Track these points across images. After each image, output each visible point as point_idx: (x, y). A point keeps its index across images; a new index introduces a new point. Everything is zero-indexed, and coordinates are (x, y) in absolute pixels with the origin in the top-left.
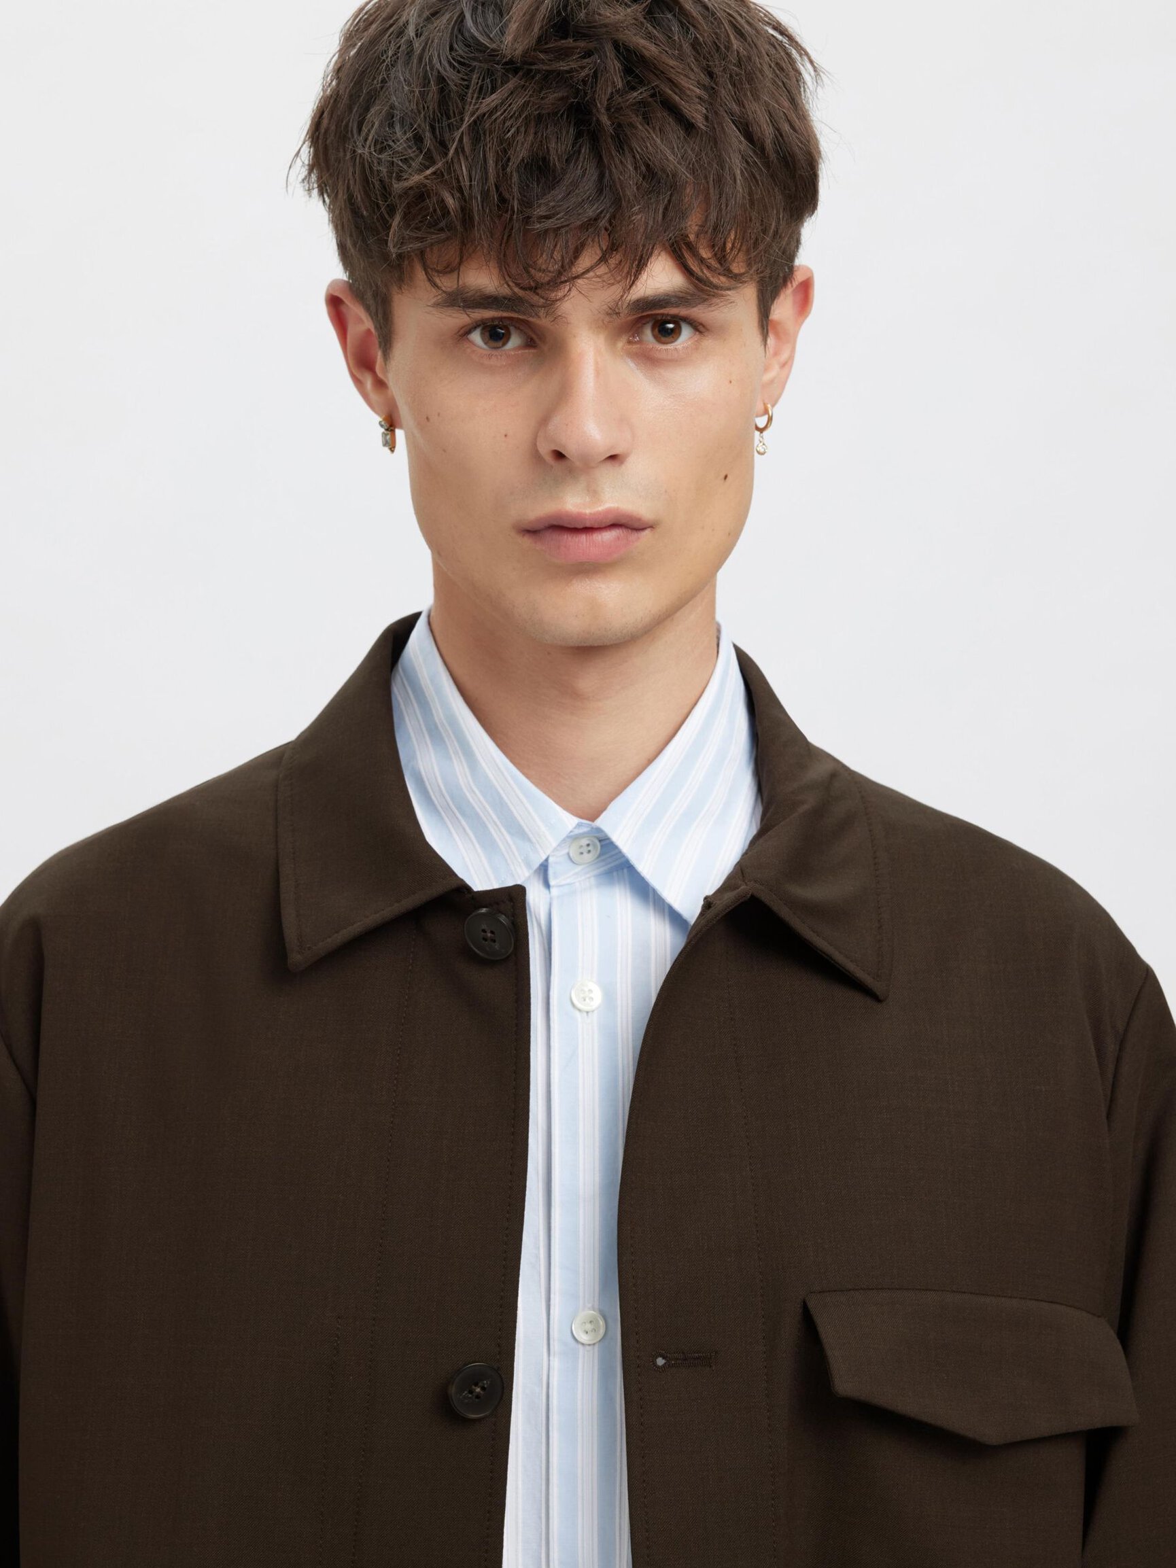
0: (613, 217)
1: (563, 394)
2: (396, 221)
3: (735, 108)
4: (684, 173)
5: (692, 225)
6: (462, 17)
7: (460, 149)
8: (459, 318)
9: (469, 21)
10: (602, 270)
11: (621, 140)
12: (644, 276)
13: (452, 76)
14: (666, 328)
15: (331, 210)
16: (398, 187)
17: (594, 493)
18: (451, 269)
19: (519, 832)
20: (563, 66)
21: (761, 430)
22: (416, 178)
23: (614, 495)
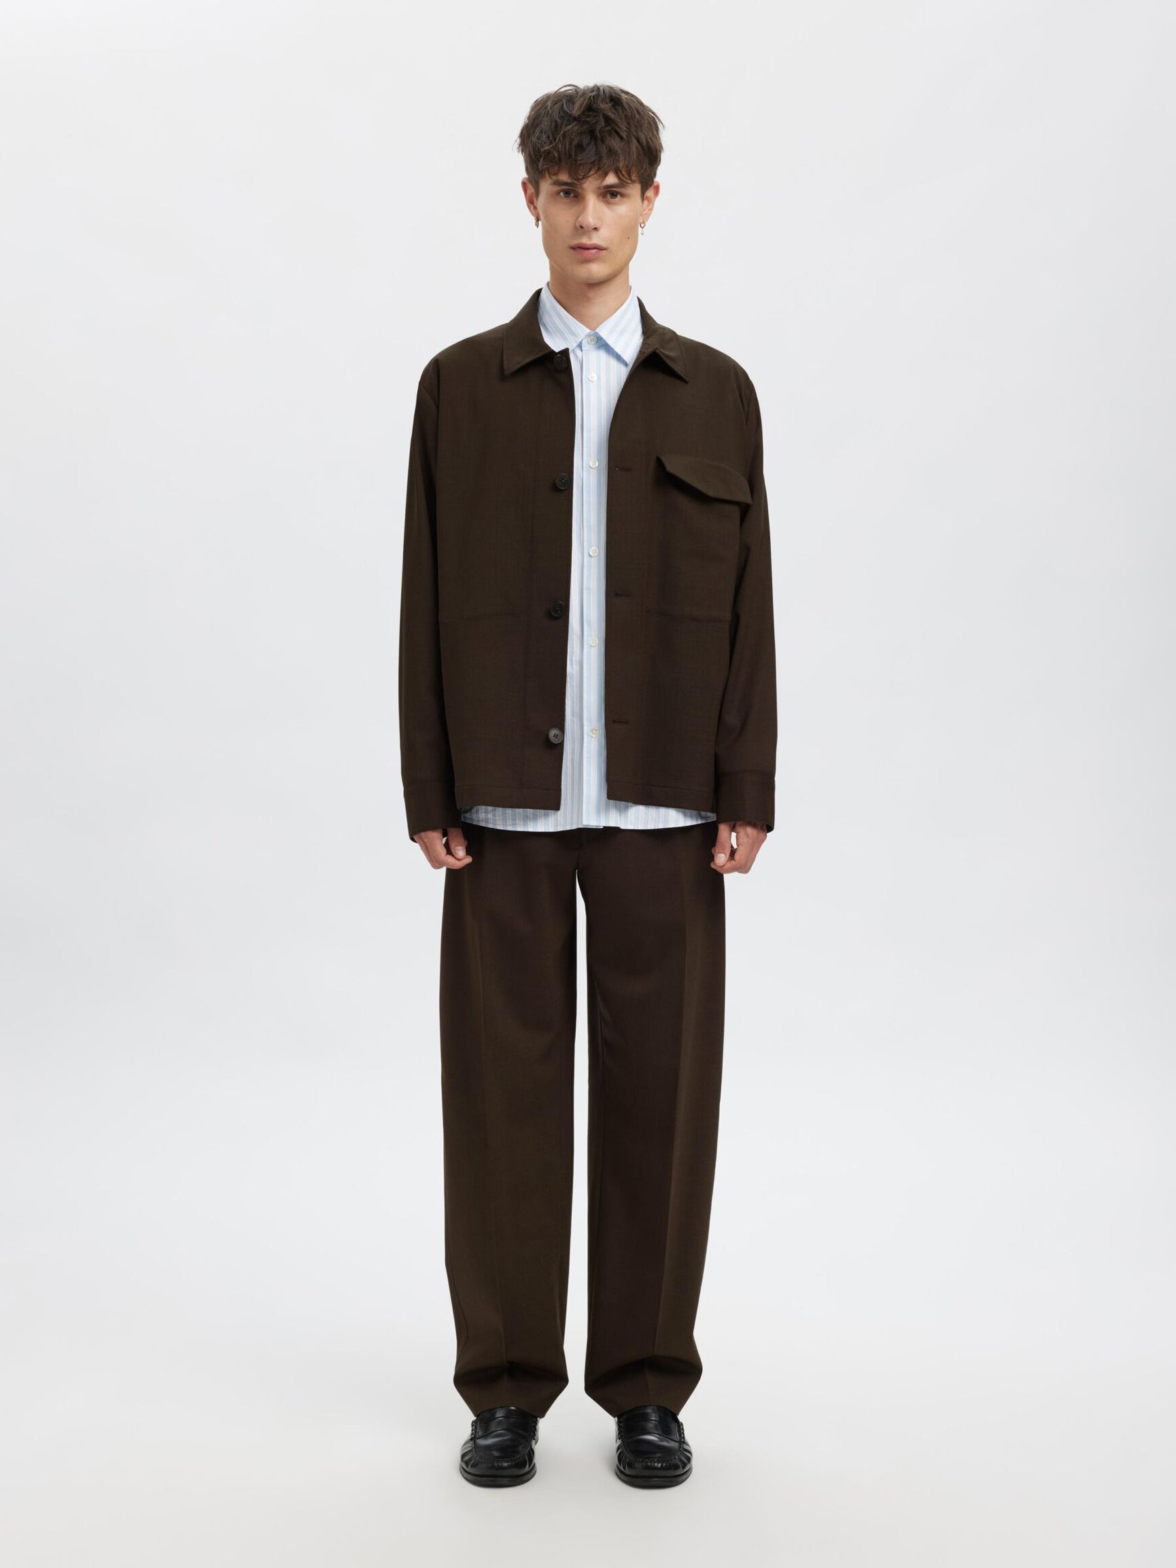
0: (599, 161)
1: (584, 209)
2: (541, 161)
3: (636, 134)
4: (619, 151)
5: (621, 165)
6: (563, 105)
7: (559, 140)
8: (557, 188)
9: (565, 106)
10: (595, 175)
11: (603, 141)
12: (607, 178)
13: (559, 121)
14: (614, 195)
15: (524, 157)
16: (542, 150)
17: (590, 238)
18: (556, 174)
19: (573, 334)
20: (588, 119)
21: (642, 228)
22: (547, 148)
23: (596, 239)
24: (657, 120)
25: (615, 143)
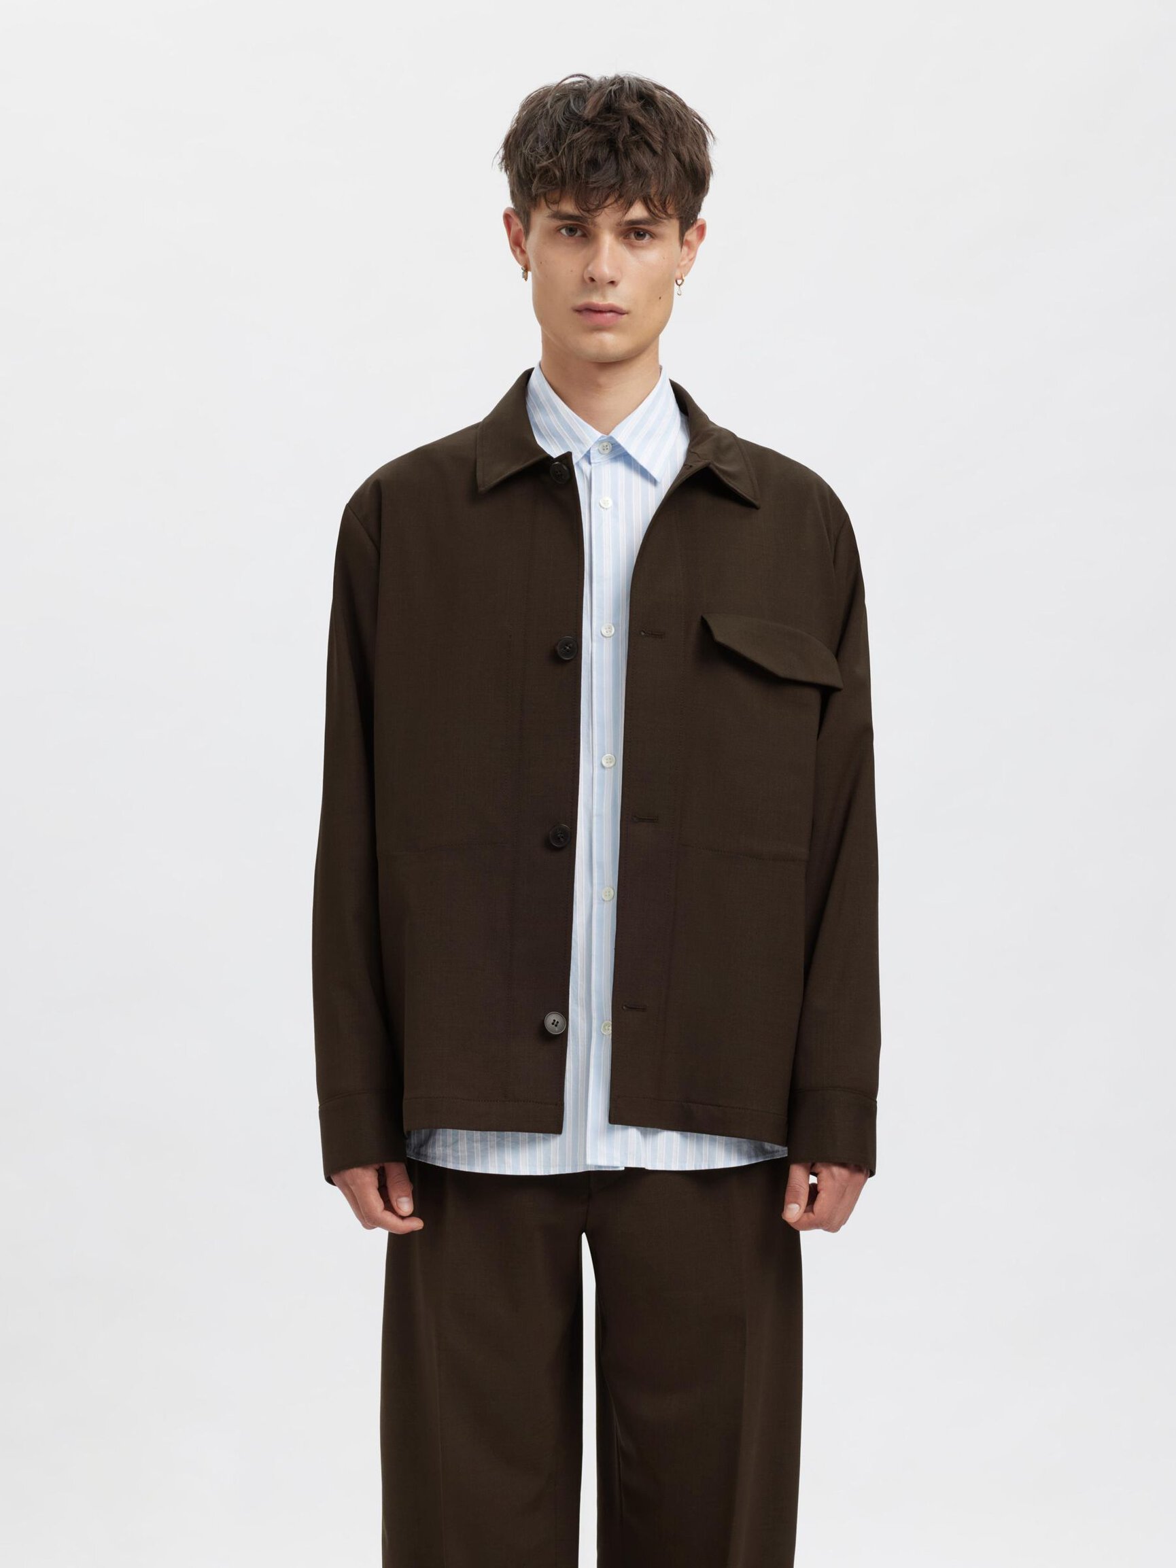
0: (621, 184)
1: (596, 254)
2: (536, 181)
3: (675, 147)
4: (651, 172)
5: (653, 191)
6: (569, 101)
7: (563, 153)
8: (559, 223)
9: (572, 104)
10: (615, 205)
11: (627, 155)
12: (631, 210)
13: (563, 125)
14: (640, 235)
15: (509, 177)
16: (537, 166)
17: (604, 297)
18: (557, 202)
19: (578, 440)
20: (607, 124)
21: (679, 285)
22: (545, 163)
23: (612, 298)
24: (705, 130)
25: (645, 160)
